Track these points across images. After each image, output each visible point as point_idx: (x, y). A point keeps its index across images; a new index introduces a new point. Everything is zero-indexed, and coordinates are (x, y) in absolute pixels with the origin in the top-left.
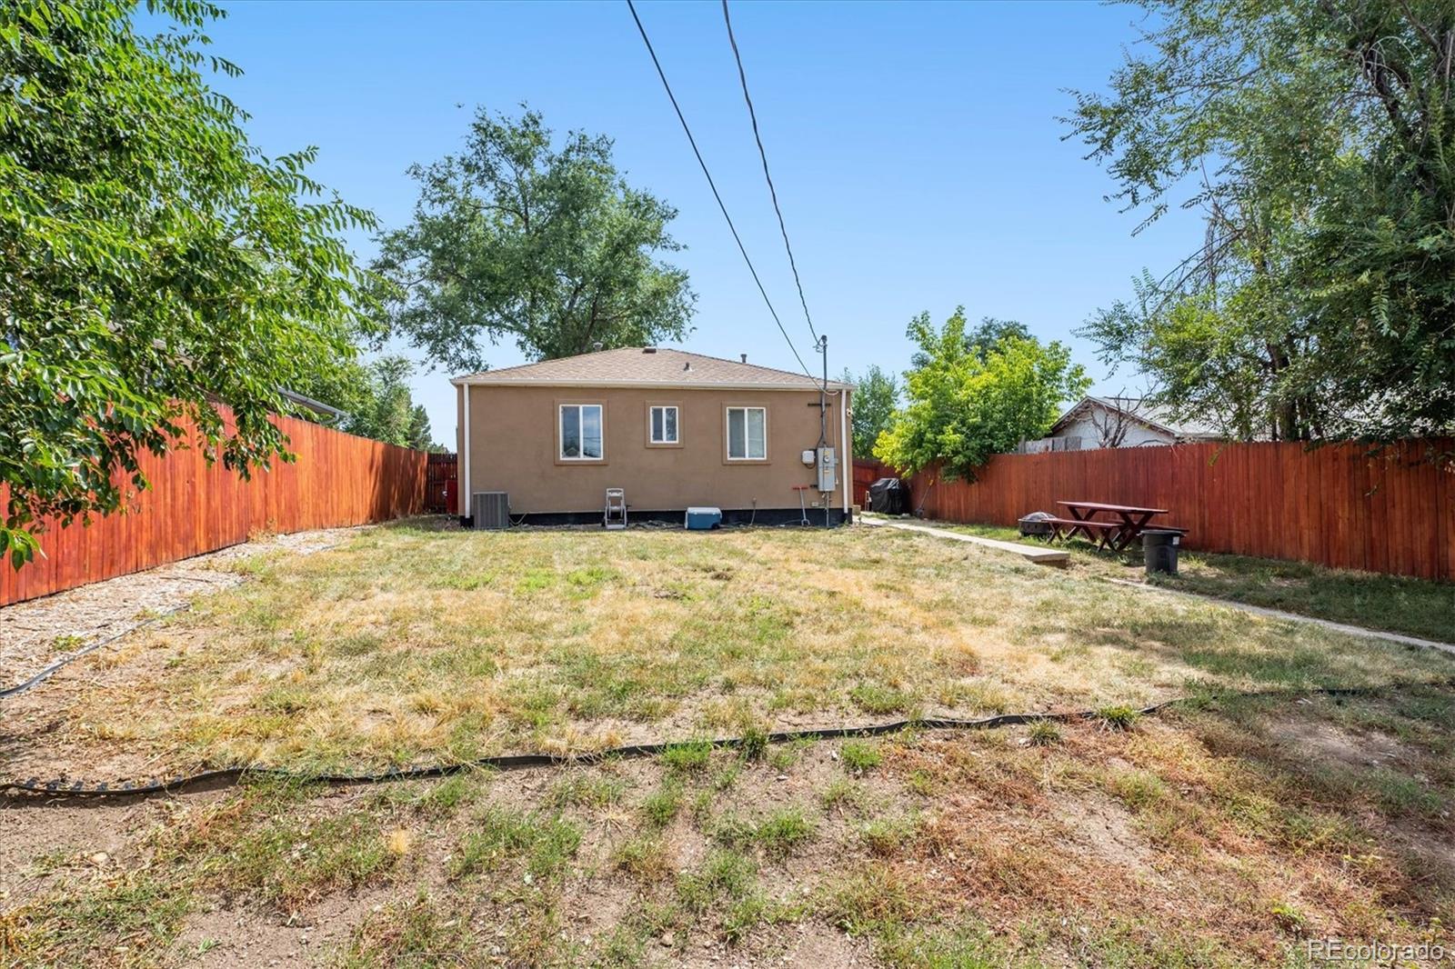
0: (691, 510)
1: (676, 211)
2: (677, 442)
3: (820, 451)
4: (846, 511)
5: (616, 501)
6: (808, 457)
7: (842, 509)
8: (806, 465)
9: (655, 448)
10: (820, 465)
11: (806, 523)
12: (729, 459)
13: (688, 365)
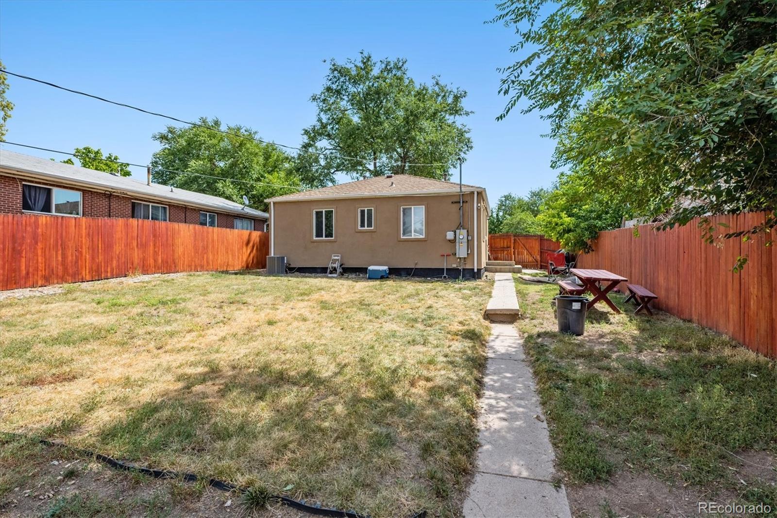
0: (371, 268)
1: (465, 93)
2: (373, 228)
3: (458, 231)
4: (476, 270)
5: (334, 261)
6: (450, 235)
7: (473, 269)
8: (449, 241)
9: (361, 232)
10: (457, 241)
11: (445, 277)
12: (402, 237)
13: (392, 183)
